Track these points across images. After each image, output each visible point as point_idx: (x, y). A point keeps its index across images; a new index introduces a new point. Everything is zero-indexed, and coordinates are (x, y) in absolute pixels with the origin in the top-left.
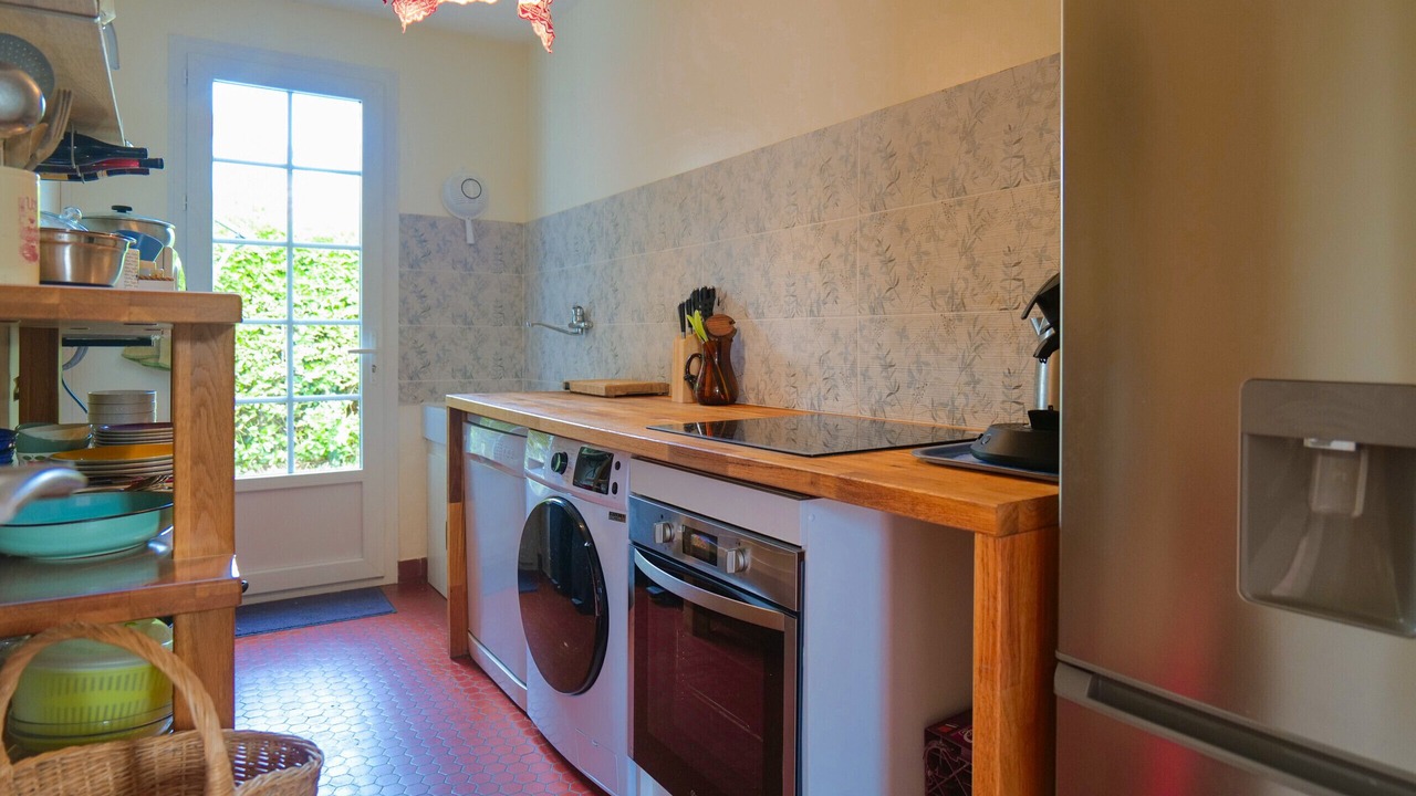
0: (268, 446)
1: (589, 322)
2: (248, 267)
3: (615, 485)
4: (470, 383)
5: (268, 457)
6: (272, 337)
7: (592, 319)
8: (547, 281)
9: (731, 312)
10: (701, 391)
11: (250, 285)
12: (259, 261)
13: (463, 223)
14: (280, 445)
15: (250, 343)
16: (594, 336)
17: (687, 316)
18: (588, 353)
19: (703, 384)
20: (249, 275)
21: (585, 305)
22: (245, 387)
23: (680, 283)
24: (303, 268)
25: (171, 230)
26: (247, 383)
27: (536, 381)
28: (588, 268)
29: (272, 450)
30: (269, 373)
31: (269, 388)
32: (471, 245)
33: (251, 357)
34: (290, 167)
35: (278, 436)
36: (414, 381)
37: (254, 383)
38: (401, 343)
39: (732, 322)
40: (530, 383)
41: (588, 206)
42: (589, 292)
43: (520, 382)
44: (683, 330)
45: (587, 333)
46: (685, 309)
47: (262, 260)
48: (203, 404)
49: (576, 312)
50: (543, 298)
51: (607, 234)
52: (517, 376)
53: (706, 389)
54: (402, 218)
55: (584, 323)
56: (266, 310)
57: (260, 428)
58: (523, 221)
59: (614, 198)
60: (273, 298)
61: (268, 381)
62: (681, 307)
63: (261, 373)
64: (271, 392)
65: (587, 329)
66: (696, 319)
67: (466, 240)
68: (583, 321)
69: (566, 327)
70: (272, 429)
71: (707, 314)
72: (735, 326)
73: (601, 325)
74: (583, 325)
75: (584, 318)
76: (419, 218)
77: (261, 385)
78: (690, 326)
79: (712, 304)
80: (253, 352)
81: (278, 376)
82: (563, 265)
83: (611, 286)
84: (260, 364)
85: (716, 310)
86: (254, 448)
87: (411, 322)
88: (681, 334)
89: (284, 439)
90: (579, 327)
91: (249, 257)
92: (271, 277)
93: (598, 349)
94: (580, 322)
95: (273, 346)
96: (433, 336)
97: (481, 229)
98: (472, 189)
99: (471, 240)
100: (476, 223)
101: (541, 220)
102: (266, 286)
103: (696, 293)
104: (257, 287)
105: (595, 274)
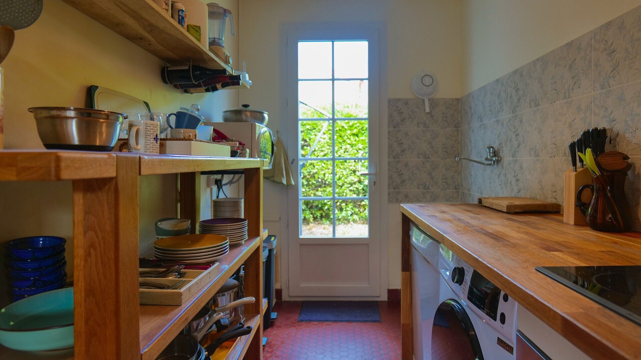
0: (349, 213)
1: (499, 156)
2: (340, 132)
3: (503, 315)
4: (428, 192)
5: (349, 218)
6: (350, 164)
7: (501, 154)
8: (473, 131)
9: (623, 148)
10: (594, 216)
11: (341, 141)
12: (344, 129)
13: (423, 100)
14: (355, 212)
15: (341, 167)
16: (502, 167)
17: (578, 154)
18: (499, 177)
19: (595, 210)
20: (340, 136)
21: (496, 146)
22: (340, 186)
23: (570, 126)
24: (363, 132)
25: (266, 116)
26: (340, 184)
27: (467, 192)
28: (498, 121)
29: (351, 215)
30: (349, 180)
31: (349, 187)
32: (428, 113)
33: (341, 173)
34: (333, 80)
35: (354, 208)
36: (396, 190)
37: (343, 185)
38: (389, 170)
39: (626, 158)
40: (463, 193)
41: (497, 81)
42: (499, 137)
43: (458, 192)
44: (574, 164)
45: (498, 164)
46: (576, 148)
47: (346, 129)
48: (92, 245)
49: (490, 150)
50: (471, 142)
51: (511, 97)
52: (456, 188)
53: (599, 215)
54: (389, 101)
55: (495, 157)
56: (348, 152)
57: (346, 205)
58: (459, 97)
59: (515, 72)
60: (351, 146)
61: (349, 184)
62: (572, 147)
63: (346, 180)
64: (350, 188)
65: (498, 161)
66: (588, 157)
67: (425, 110)
68: (495, 156)
69: (483, 160)
70: (350, 206)
71: (598, 152)
72: (629, 161)
73: (507, 158)
74: (494, 159)
75: (495, 154)
76: (399, 100)
77: (346, 185)
78: (581, 161)
79: (604, 143)
80: (342, 170)
81: (353, 182)
82: (482, 121)
83: (514, 132)
84: (346, 176)
85: (608, 148)
86: (344, 214)
87: (394, 158)
88: (572, 167)
89: (357, 210)
90: (491, 160)
91: (340, 128)
92: (349, 137)
93: (505, 175)
94: (493, 157)
95: (351, 168)
96: (406, 165)
97: (434, 103)
98: (427, 81)
99: (428, 110)
100: (431, 100)
101: (469, 94)
102: (348, 141)
103: (586, 134)
104: (344, 141)
105: (503, 125)
